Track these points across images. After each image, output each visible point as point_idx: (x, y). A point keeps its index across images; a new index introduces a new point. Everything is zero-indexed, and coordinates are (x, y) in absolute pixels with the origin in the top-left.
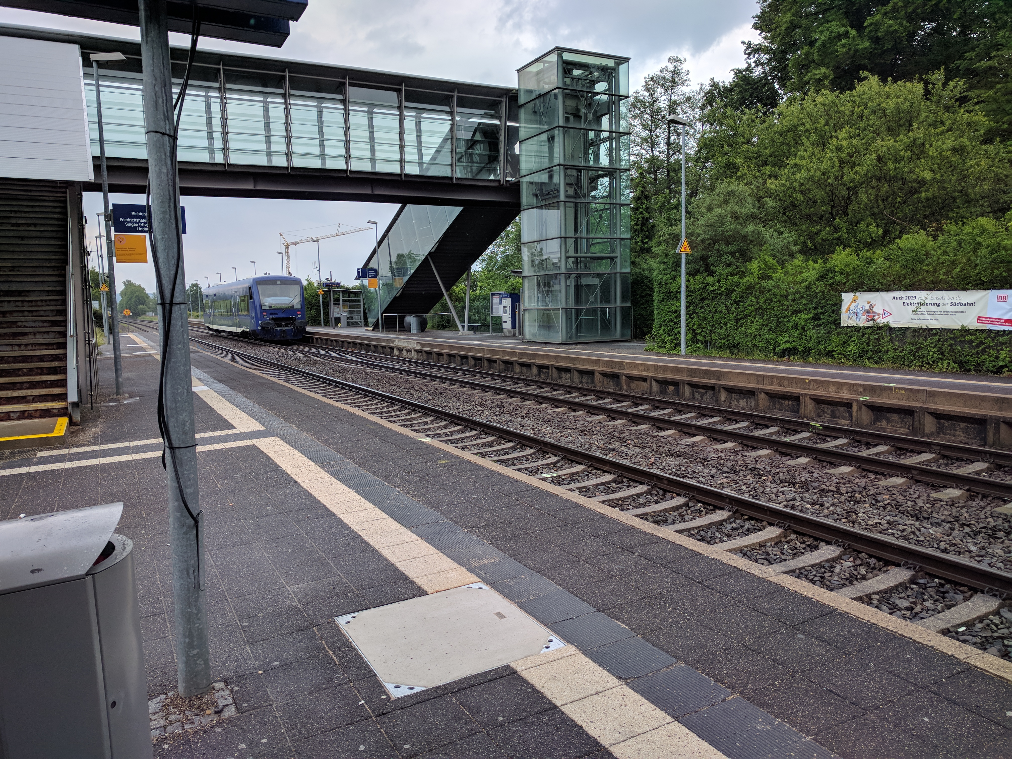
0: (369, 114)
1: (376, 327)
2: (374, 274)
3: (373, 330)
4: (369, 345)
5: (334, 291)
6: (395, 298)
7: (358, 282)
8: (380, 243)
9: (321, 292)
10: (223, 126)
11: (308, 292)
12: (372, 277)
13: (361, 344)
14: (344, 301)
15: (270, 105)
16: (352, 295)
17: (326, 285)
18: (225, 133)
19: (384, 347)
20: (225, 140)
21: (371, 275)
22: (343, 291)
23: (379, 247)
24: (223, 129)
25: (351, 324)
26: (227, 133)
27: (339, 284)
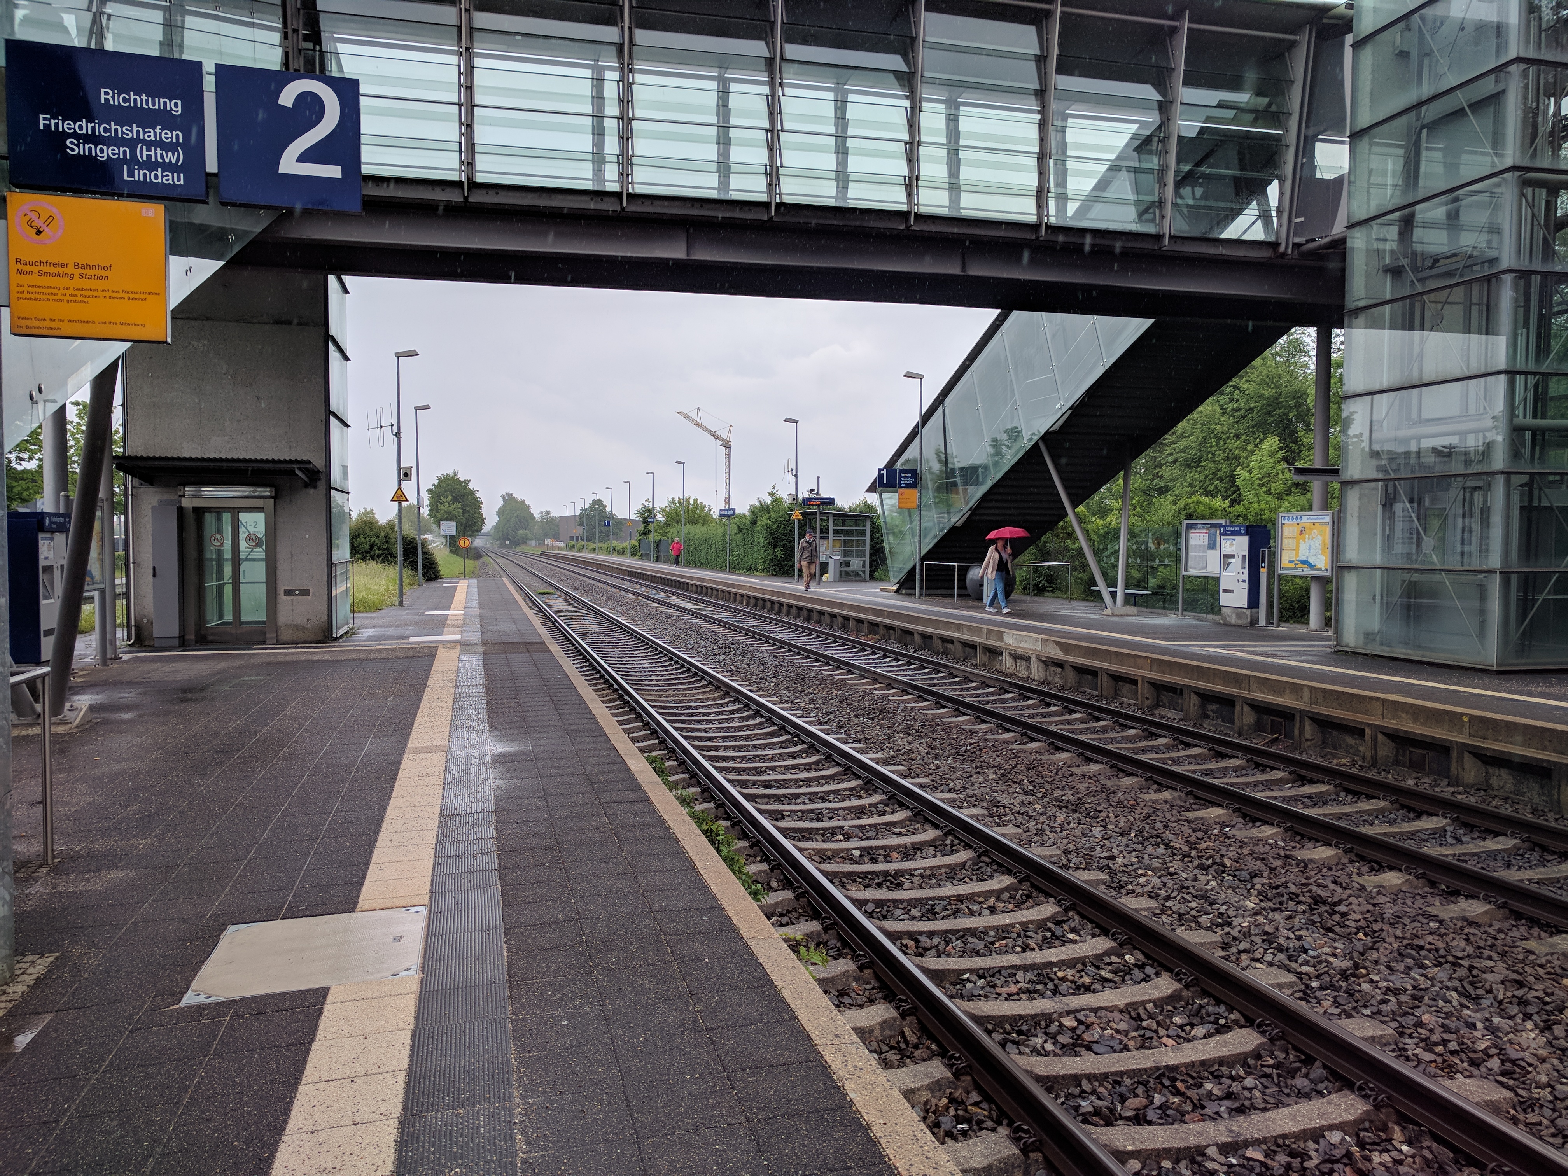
0: (948, 107)
1: (907, 584)
2: (910, 481)
3: (897, 591)
4: (909, 633)
5: (821, 513)
6: (954, 529)
7: (873, 499)
8: (926, 418)
9: (797, 515)
10: (621, 101)
11: (772, 514)
12: (908, 486)
13: (889, 628)
14: (836, 532)
15: (733, 87)
16: (848, 522)
17: (807, 501)
18: (626, 120)
19: (945, 640)
20: (626, 137)
21: (904, 482)
22: (834, 515)
23: (923, 426)
24: (622, 110)
25: (847, 576)
26: (631, 120)
27: (831, 501)
